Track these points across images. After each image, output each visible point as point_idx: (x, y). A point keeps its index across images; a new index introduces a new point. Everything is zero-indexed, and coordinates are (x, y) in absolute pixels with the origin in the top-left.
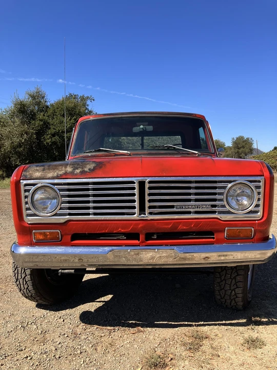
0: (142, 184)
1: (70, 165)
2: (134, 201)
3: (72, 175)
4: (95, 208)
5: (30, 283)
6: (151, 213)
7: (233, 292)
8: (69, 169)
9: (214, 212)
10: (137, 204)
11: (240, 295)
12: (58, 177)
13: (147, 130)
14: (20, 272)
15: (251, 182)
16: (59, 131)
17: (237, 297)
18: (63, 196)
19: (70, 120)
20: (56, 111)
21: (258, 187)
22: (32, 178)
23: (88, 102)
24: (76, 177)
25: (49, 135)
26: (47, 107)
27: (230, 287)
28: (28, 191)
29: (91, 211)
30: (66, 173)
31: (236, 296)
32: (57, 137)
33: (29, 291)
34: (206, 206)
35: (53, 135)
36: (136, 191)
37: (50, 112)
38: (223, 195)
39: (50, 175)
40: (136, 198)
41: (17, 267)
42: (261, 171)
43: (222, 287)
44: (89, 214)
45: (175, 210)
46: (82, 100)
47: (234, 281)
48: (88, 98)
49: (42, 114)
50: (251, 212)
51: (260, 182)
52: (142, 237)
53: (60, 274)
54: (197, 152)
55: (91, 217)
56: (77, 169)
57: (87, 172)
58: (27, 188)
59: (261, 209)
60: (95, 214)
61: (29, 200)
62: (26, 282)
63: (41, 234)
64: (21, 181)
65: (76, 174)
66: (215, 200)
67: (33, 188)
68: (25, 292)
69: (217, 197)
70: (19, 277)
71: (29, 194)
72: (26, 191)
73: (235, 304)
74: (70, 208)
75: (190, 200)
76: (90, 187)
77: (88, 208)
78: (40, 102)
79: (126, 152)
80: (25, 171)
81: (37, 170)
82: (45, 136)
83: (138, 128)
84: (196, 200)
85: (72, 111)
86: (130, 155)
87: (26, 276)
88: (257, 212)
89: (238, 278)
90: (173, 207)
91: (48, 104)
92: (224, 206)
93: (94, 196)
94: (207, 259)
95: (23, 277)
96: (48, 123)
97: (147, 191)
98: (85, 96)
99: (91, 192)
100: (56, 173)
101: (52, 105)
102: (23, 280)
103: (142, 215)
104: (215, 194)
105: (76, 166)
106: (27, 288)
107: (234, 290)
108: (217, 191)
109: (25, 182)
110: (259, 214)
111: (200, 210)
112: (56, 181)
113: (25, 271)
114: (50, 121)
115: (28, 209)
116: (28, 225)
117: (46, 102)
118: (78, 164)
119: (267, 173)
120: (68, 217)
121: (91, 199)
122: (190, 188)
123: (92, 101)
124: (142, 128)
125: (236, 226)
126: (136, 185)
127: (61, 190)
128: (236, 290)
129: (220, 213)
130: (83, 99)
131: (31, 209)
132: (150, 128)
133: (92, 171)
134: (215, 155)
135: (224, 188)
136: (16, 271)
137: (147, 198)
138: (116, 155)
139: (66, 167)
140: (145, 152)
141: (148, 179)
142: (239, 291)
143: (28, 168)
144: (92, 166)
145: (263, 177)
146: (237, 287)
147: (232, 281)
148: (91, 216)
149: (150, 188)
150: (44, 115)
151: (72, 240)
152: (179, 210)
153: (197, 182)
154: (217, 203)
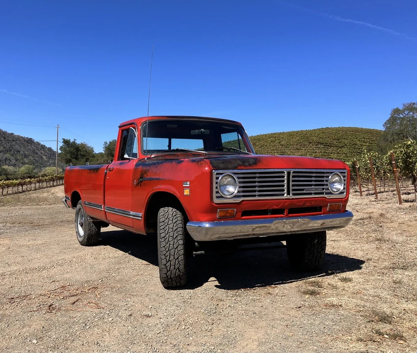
2: (284, 186)
3: (244, 167)
4: (259, 191)
5: (182, 262)
6: (294, 194)
9: (323, 193)
10: (285, 188)
12: (235, 168)
15: (341, 173)
18: (239, 182)
21: (344, 176)
22: (221, 169)
24: (247, 168)
28: (218, 178)
29: (257, 193)
30: (239, 165)
34: (320, 189)
36: (285, 179)
38: (328, 181)
39: (230, 166)
40: (285, 183)
42: (344, 166)
44: (255, 196)
45: (304, 192)
47: (320, 245)
50: (341, 193)
52: (286, 212)
53: (194, 255)
55: (257, 198)
58: (218, 176)
59: (345, 190)
60: (260, 196)
61: (218, 185)
63: (223, 211)
64: (214, 171)
65: (247, 166)
66: (324, 185)
67: (221, 176)
69: (325, 183)
71: (218, 181)
72: (216, 178)
74: (243, 192)
75: (312, 185)
76: (257, 175)
77: (255, 191)
84: (315, 185)
87: (179, 256)
90: (303, 190)
92: (328, 189)
93: (259, 182)
94: (323, 225)
95: (176, 258)
97: (291, 178)
99: (257, 179)
100: (233, 166)
103: (289, 196)
104: (324, 181)
108: (325, 179)
109: (216, 172)
110: (344, 194)
111: (317, 192)
112: (236, 171)
115: (217, 192)
116: (215, 205)
120: (243, 198)
121: (257, 184)
122: (312, 177)
125: (334, 202)
126: (286, 175)
127: (238, 178)
129: (327, 193)
131: (220, 192)
132: (207, 132)
133: (255, 164)
135: (328, 177)
137: (291, 183)
141: (292, 170)
144: (253, 161)
145: (347, 170)
149: (293, 176)
151: (242, 216)
152: (307, 192)
153: (316, 173)
154: (325, 187)
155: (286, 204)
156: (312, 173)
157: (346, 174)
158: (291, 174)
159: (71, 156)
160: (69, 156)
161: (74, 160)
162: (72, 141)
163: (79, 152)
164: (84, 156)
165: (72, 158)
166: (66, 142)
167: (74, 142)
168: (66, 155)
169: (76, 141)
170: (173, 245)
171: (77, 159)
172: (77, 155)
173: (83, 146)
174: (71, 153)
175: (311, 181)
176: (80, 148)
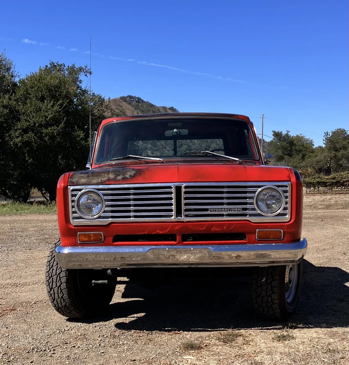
0: (178, 189)
1: (112, 172)
2: (171, 205)
3: (115, 181)
4: (135, 211)
5: (65, 292)
6: (186, 216)
7: (270, 298)
8: (112, 176)
9: (246, 215)
10: (173, 207)
11: (276, 301)
12: (102, 183)
13: (182, 134)
14: (54, 281)
15: (279, 186)
16: (35, 123)
17: (274, 304)
18: (106, 200)
19: (52, 106)
20: (30, 92)
21: (286, 192)
22: (79, 184)
23: (82, 77)
24: (118, 183)
25: (19, 131)
26: (15, 85)
27: (266, 293)
28: (75, 196)
29: (132, 214)
30: (109, 180)
31: (273, 302)
32: (31, 134)
33: (64, 300)
34: (237, 209)
35: (25, 131)
36: (173, 196)
37: (20, 93)
38: (253, 199)
39: (95, 181)
40: (173, 201)
41: (51, 276)
42: (289, 177)
43: (259, 294)
44: (130, 217)
45: (209, 212)
46: (70, 73)
47: (269, 286)
48: (81, 69)
49: (7, 96)
50: (279, 215)
51: (287, 186)
52: (178, 238)
53: (93, 285)
54: (237, 159)
56: (119, 176)
57: (128, 178)
58: (74, 193)
59: (288, 211)
60: (135, 217)
61: (75, 204)
62: (61, 290)
63: (85, 235)
64: (69, 187)
65: (119, 180)
66: (246, 204)
67: (80, 193)
68: (59, 302)
69: (248, 201)
70: (54, 286)
71: (76, 199)
72: (73, 196)
73: (273, 312)
74: (112, 212)
75: (222, 204)
76: (132, 191)
77: (129, 211)
78: (4, 76)
79: (158, 159)
80: (71, 178)
81: (82, 177)
82: (12, 132)
83: (171, 131)
84: (229, 204)
85: (56, 91)
86: (163, 162)
87: (62, 284)
88: (285, 215)
89: (274, 284)
90: (207, 210)
91: (17, 80)
92: (254, 209)
93: (135, 200)
94: (239, 257)
95: (58, 286)
96: (17, 111)
97: (183, 196)
98: (77, 66)
99: (132, 197)
100: (100, 180)
101: (22, 82)
102: (58, 288)
103: (179, 218)
104: (246, 198)
105: (117, 173)
106: (62, 297)
107: (270, 296)
108: (248, 195)
109: (72, 188)
110: (287, 216)
111: (232, 212)
112: (101, 187)
113: (60, 279)
114: (21, 108)
115: (74, 212)
116: (74, 228)
117: (12, 76)
118: (119, 172)
119: (293, 179)
120: (111, 219)
121: (132, 202)
122: (222, 193)
123: (88, 75)
124: (176, 132)
125: (265, 227)
126: (173, 190)
127: (104, 195)
128: (273, 296)
129: (251, 215)
130: (74, 72)
131: (77, 212)
132: (185, 132)
133: (133, 177)
134: (260, 163)
135: (254, 192)
136: (51, 280)
137: (183, 202)
138: (147, 163)
139: (108, 174)
140: (180, 159)
141: (184, 185)
142: (275, 296)
143: (73, 175)
144: (132, 173)
145: (290, 183)
146: (273, 293)
147: (267, 287)
148: (132, 218)
149: (186, 193)
150: (10, 99)
151: (114, 242)
152: (213, 213)
153: (229, 187)
154: (248, 206)
155: (176, 228)
156: (223, 187)
157: (288, 189)
158: (183, 190)
159: (283, 153)
160: (280, 153)
161: (286, 157)
162: (284, 133)
163: (293, 147)
164: (300, 151)
165: (284, 154)
166: (277, 135)
167: (287, 135)
168: (277, 151)
169: (289, 134)
170: (56, 270)
171: (290, 155)
172: (291, 150)
173: (299, 138)
174: (284, 148)
175: (222, 198)
176: (295, 142)
